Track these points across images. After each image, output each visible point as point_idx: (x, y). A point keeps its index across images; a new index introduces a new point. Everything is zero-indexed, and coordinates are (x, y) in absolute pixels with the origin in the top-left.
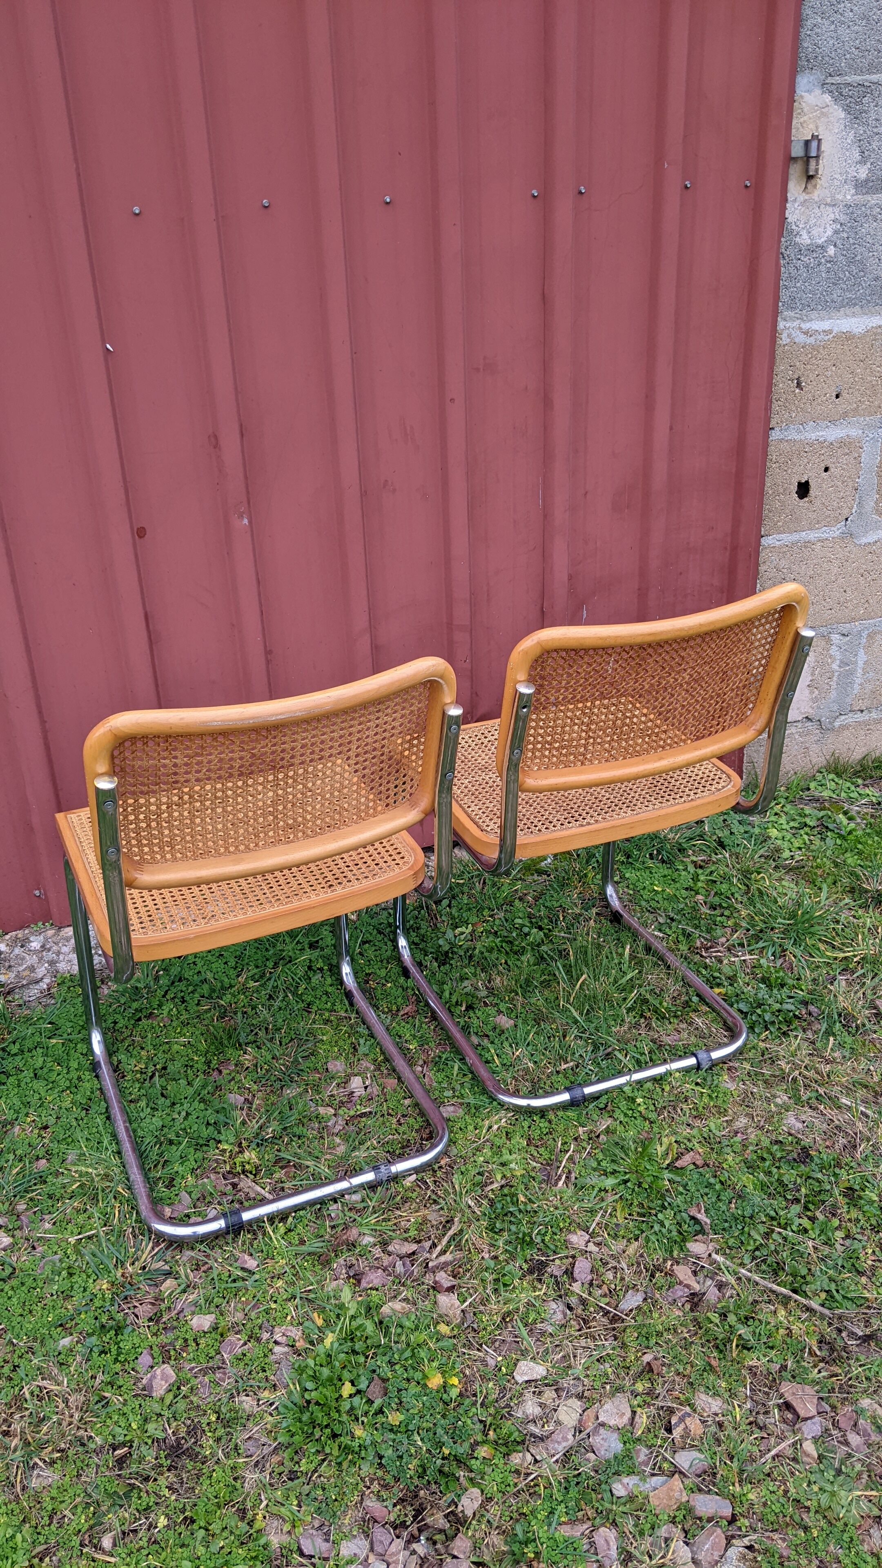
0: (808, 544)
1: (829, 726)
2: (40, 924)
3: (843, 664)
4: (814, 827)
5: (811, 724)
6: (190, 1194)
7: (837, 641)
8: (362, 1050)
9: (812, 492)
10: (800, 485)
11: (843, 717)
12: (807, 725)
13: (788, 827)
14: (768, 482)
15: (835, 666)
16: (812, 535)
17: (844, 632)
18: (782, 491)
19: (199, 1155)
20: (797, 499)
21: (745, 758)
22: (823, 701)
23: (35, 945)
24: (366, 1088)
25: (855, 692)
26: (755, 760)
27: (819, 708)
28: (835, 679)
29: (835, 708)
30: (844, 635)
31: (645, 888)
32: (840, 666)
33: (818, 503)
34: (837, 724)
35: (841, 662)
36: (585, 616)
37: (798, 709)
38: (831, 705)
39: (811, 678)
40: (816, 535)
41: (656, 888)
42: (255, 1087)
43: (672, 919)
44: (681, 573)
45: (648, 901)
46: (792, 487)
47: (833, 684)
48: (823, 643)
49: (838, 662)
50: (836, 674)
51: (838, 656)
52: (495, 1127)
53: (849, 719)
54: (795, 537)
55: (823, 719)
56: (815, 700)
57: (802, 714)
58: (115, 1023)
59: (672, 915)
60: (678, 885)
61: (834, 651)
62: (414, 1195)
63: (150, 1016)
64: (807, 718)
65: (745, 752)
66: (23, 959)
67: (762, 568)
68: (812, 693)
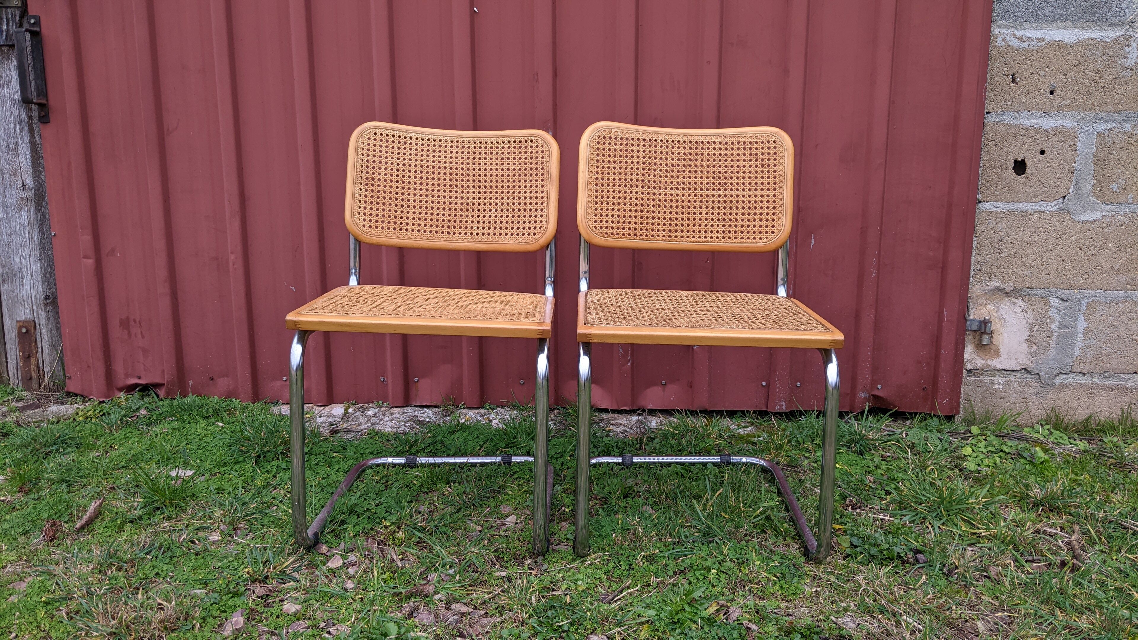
0: (1024, 213)
1: (1049, 382)
2: (381, 402)
3: (1061, 326)
4: (1009, 453)
5: (1029, 376)
7: (1056, 304)
9: (1028, 170)
10: (1016, 162)
11: (1064, 376)
12: (1025, 376)
13: (985, 451)
14: (985, 156)
15: (1054, 327)
16: (1029, 207)
17: (1062, 297)
18: (998, 165)
20: (1014, 174)
21: (962, 395)
22: (1042, 357)
23: (370, 413)
24: (515, 523)
25: (1076, 354)
26: (972, 399)
27: (1037, 362)
28: (1054, 338)
29: (1055, 366)
30: (1063, 300)
32: (1059, 328)
33: (1034, 179)
34: (1057, 381)
35: (1061, 324)
36: (813, 244)
37: (1016, 359)
38: (1050, 362)
39: (1029, 333)
40: (1033, 207)
41: (838, 466)
42: (442, 506)
44: (900, 221)
46: (1008, 163)
47: (1053, 342)
48: (1042, 304)
49: (1057, 324)
50: (1056, 334)
51: (1057, 318)
52: (588, 562)
53: (1071, 379)
54: (1012, 206)
55: (1042, 374)
56: (1033, 355)
57: (1020, 364)
59: (840, 483)
61: (1052, 312)
64: (1025, 369)
65: (962, 389)
66: (359, 418)
67: (979, 229)
68: (1030, 347)
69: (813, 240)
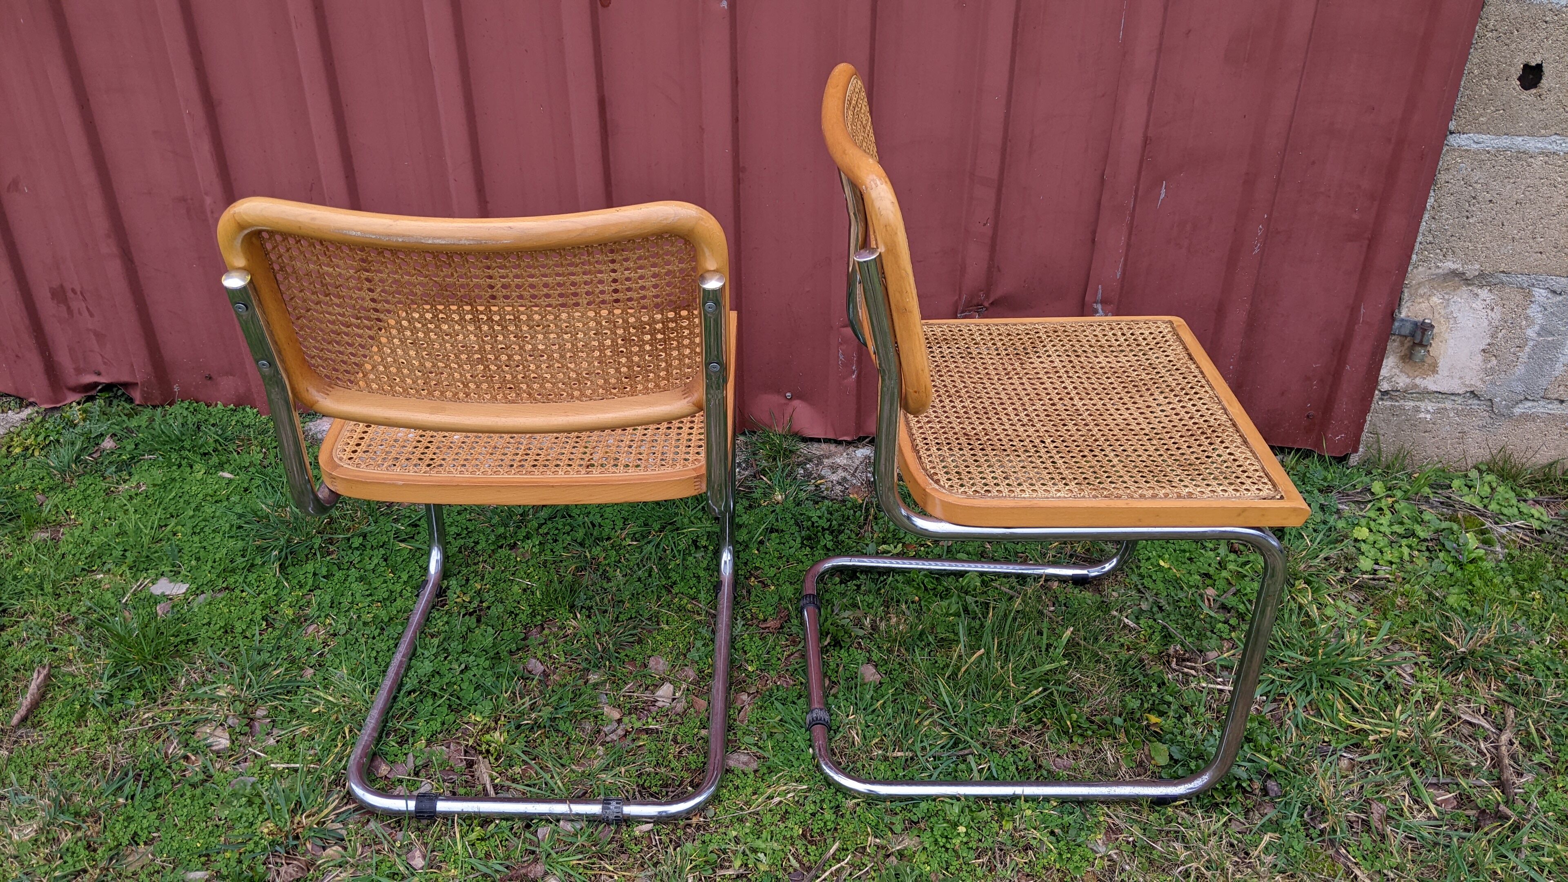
0: (1522, 155)
1: (1505, 411)
3: (1544, 331)
4: (1425, 540)
5: (1476, 402)
6: (416, 757)
7: (1542, 299)
8: (693, 654)
9: (1545, 82)
10: (1526, 67)
11: (1530, 404)
12: (1470, 402)
13: (1388, 531)
14: (1475, 56)
15: (1531, 333)
16: (1532, 144)
17: (1555, 288)
18: (1495, 73)
19: (451, 717)
20: (1519, 88)
21: (1367, 426)
22: (1503, 376)
24: (674, 699)
25: (1557, 373)
26: (1382, 432)
27: (1493, 383)
28: (1527, 349)
29: (1519, 389)
30: (1554, 292)
31: (1149, 559)
32: (1539, 334)
33: (1551, 99)
34: (1517, 411)
35: (1542, 328)
36: (1162, 196)
37: (1461, 378)
38: (1514, 383)
39: (1489, 341)
40: (1540, 145)
41: (1162, 563)
42: (563, 659)
43: (1161, 608)
44: (1313, 163)
45: (1142, 576)
46: (1513, 70)
47: (1523, 356)
48: (1519, 297)
49: (1537, 328)
50: (1531, 343)
51: (1539, 318)
52: (777, 800)
53: (1541, 408)
54: (1504, 142)
55: (1498, 400)
56: (1487, 372)
57: (1466, 386)
58: (477, 543)
59: (1163, 602)
60: (1193, 567)
61: (1533, 311)
62: (636, 849)
63: (513, 547)
64: (1472, 392)
65: (1368, 418)
67: (1442, 177)
68: (1486, 361)
69: (1163, 191)
